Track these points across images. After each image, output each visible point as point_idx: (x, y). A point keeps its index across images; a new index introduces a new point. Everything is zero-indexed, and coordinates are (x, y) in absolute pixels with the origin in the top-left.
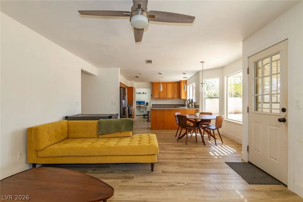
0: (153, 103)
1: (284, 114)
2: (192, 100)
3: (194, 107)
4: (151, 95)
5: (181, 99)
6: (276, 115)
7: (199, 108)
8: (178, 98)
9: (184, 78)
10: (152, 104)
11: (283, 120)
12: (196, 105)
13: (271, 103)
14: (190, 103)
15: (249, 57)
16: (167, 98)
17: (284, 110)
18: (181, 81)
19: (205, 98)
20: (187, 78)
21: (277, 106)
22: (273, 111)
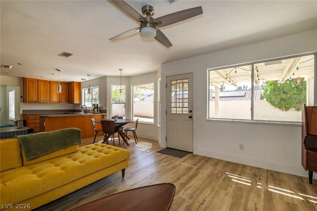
0: (25, 109)
1: (191, 113)
2: (97, 105)
3: (99, 112)
4: (21, 97)
5: (73, 103)
6: (186, 114)
7: (106, 113)
8: (66, 102)
9: (82, 79)
10: (23, 110)
11: (190, 117)
12: (102, 110)
13: (183, 107)
14: (95, 108)
15: (166, 77)
16: (51, 101)
17: (191, 111)
18: (74, 82)
19: (112, 103)
20: (85, 80)
21: (187, 109)
22: (184, 112)
